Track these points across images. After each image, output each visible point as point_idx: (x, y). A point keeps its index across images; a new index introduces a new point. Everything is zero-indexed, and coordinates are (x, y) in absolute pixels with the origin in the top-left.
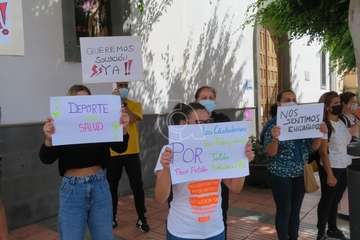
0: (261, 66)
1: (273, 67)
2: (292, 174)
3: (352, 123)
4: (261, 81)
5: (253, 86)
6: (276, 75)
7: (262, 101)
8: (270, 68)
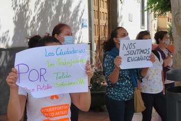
0: (94, 7)
1: (104, 9)
2: (126, 98)
3: (167, 55)
4: (95, 21)
5: (88, 25)
6: (106, 16)
7: (95, 38)
8: (102, 10)
